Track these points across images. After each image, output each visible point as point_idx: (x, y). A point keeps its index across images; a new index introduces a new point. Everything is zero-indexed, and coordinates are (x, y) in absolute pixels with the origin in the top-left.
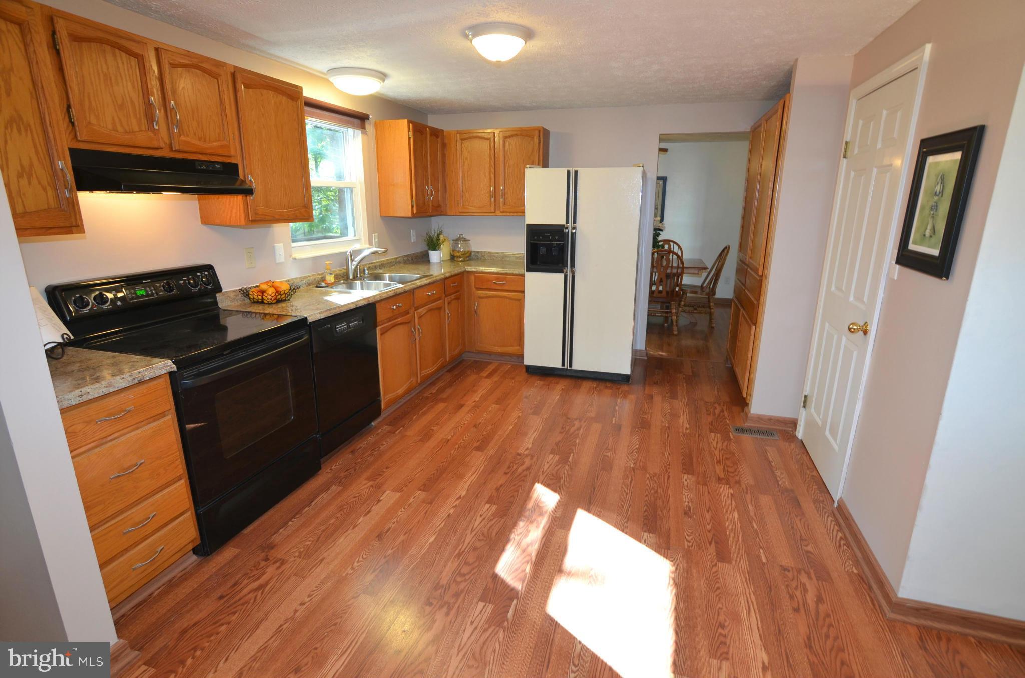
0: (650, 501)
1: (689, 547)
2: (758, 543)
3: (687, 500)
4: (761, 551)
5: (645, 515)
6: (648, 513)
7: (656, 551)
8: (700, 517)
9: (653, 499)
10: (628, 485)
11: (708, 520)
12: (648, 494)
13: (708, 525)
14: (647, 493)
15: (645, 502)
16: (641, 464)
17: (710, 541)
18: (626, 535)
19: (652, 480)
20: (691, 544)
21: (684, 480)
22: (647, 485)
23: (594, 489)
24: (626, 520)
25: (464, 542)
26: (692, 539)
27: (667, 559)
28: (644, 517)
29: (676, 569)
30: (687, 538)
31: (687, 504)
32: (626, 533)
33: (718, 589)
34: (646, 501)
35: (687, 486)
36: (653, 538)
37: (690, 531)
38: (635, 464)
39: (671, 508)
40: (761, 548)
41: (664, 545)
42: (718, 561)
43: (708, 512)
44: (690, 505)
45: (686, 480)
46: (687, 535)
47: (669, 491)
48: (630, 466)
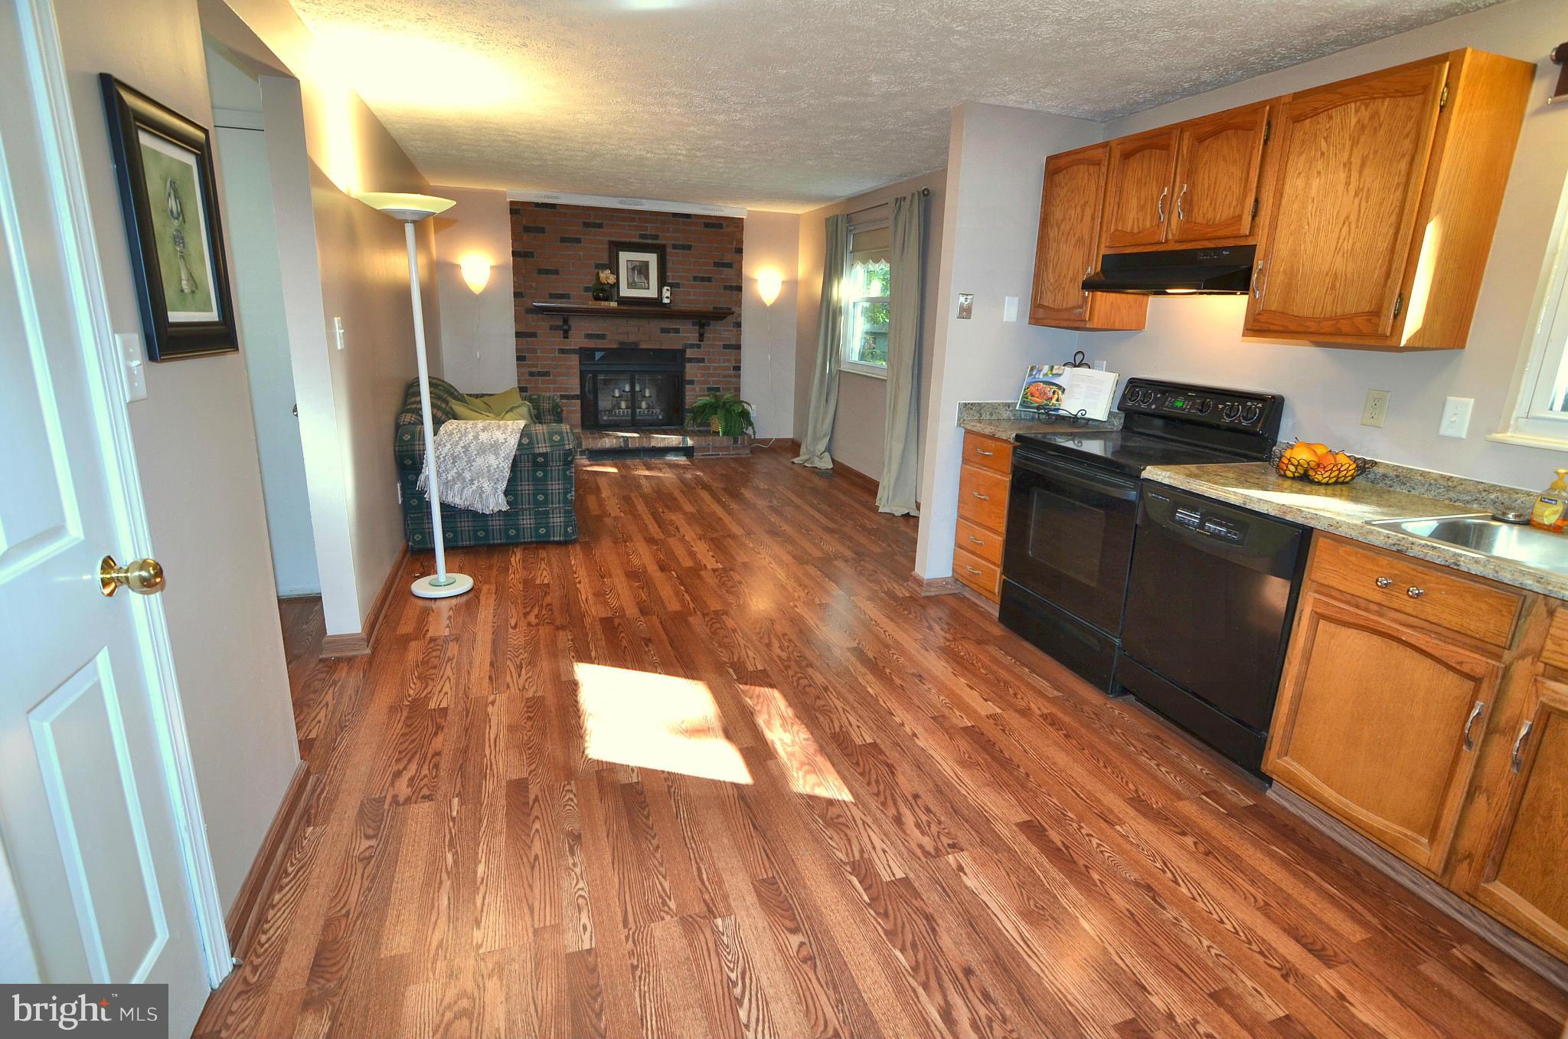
0: (647, 838)
1: (569, 784)
2: (456, 827)
3: (578, 870)
4: (454, 814)
5: (647, 809)
6: (643, 815)
7: (615, 764)
8: (551, 840)
9: (644, 846)
10: (702, 859)
11: (537, 838)
12: (656, 855)
13: (537, 831)
14: (658, 855)
15: (655, 835)
16: (702, 937)
17: (537, 804)
18: (663, 769)
19: (661, 896)
20: (566, 788)
21: (589, 929)
22: (664, 877)
23: (755, 827)
24: (672, 790)
25: (838, 699)
26: (565, 796)
27: (598, 761)
28: (648, 805)
29: (583, 752)
30: (572, 796)
31: (576, 859)
32: (663, 772)
33: (529, 749)
34: (654, 838)
35: (580, 910)
36: (624, 779)
37: (568, 807)
38: (716, 932)
39: (606, 840)
40: (453, 819)
41: (605, 775)
42: (527, 778)
43: (536, 857)
44: (571, 861)
45: (585, 928)
46: (572, 800)
47: (616, 880)
48: (723, 917)
